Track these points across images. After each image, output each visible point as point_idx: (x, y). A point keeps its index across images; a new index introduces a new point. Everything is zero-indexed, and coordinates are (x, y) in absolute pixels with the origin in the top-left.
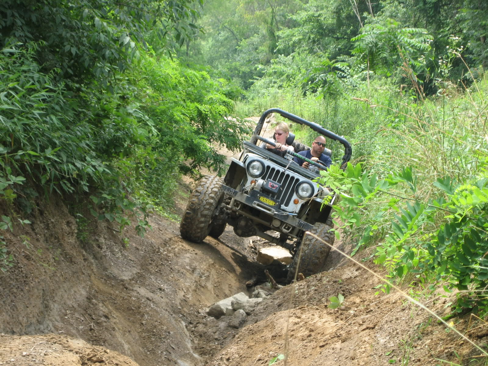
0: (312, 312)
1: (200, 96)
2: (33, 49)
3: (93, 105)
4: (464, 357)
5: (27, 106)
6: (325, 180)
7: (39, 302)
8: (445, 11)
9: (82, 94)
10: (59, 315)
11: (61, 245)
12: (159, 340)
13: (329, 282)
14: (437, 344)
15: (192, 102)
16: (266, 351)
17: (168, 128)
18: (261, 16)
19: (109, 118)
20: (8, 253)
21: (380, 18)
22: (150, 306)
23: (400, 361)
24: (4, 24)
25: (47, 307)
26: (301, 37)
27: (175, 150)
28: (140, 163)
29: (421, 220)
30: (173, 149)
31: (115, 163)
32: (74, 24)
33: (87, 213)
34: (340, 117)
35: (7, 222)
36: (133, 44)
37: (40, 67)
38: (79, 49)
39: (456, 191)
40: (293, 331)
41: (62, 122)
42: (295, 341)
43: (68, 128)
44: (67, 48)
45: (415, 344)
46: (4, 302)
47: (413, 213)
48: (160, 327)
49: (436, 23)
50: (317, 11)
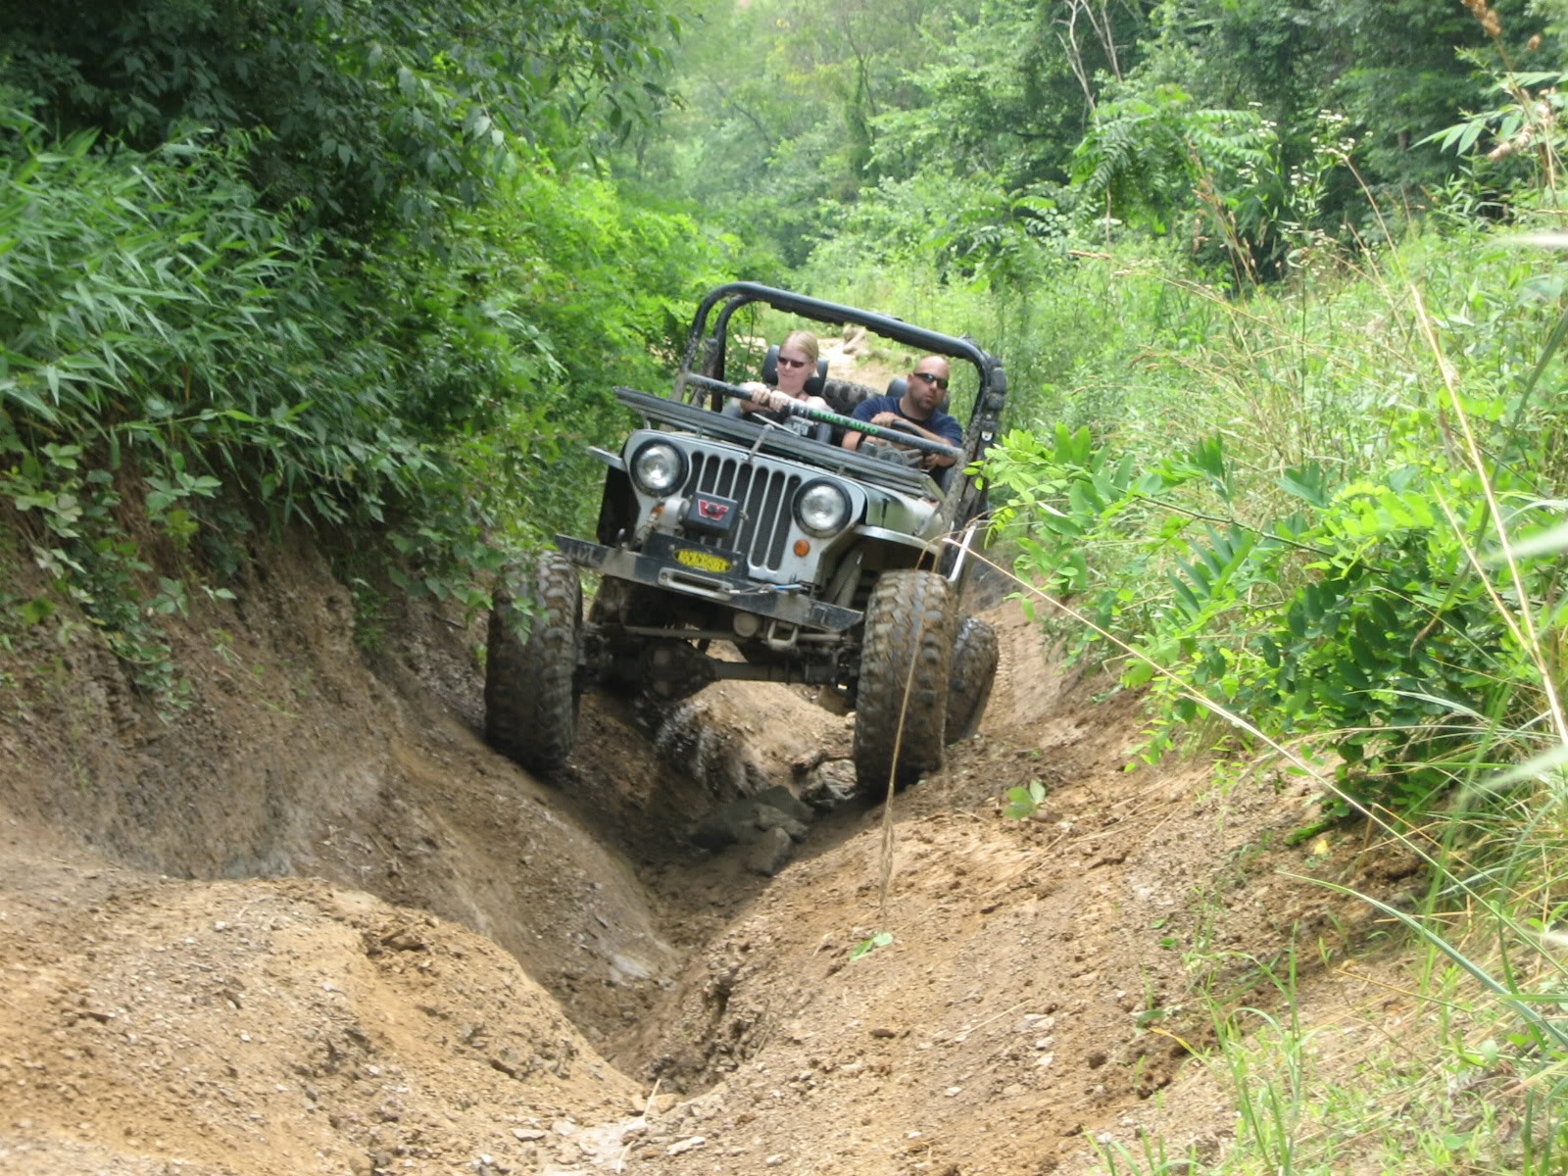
0: (961, 827)
1: (673, 279)
2: (241, 148)
3: (395, 296)
4: (1353, 928)
5: (225, 294)
6: (996, 468)
7: (256, 802)
8: (1306, 65)
9: (366, 268)
10: (309, 836)
11: (312, 657)
12: (566, 904)
13: (1005, 755)
14: (1283, 898)
15: (652, 293)
16: (844, 925)
17: (587, 360)
18: (829, 77)
19: (436, 331)
20: (177, 675)
21: (1138, 83)
22: (542, 818)
23: (1189, 942)
24: (164, 85)
25: (277, 814)
26: (935, 130)
27: (608, 419)
28: (516, 448)
29: (1243, 575)
30: (601, 417)
31: (451, 449)
32: (346, 84)
33: (378, 576)
34: (1036, 338)
35: (174, 593)
36: (498, 136)
37: (259, 195)
38: (358, 150)
39: (1336, 499)
40: (913, 873)
41: (315, 339)
42: (919, 900)
43: (329, 356)
44: (328, 145)
45: (1228, 898)
46: (167, 800)
47: (1223, 555)
48: (568, 871)
49: (1284, 96)
50: (976, 66)
